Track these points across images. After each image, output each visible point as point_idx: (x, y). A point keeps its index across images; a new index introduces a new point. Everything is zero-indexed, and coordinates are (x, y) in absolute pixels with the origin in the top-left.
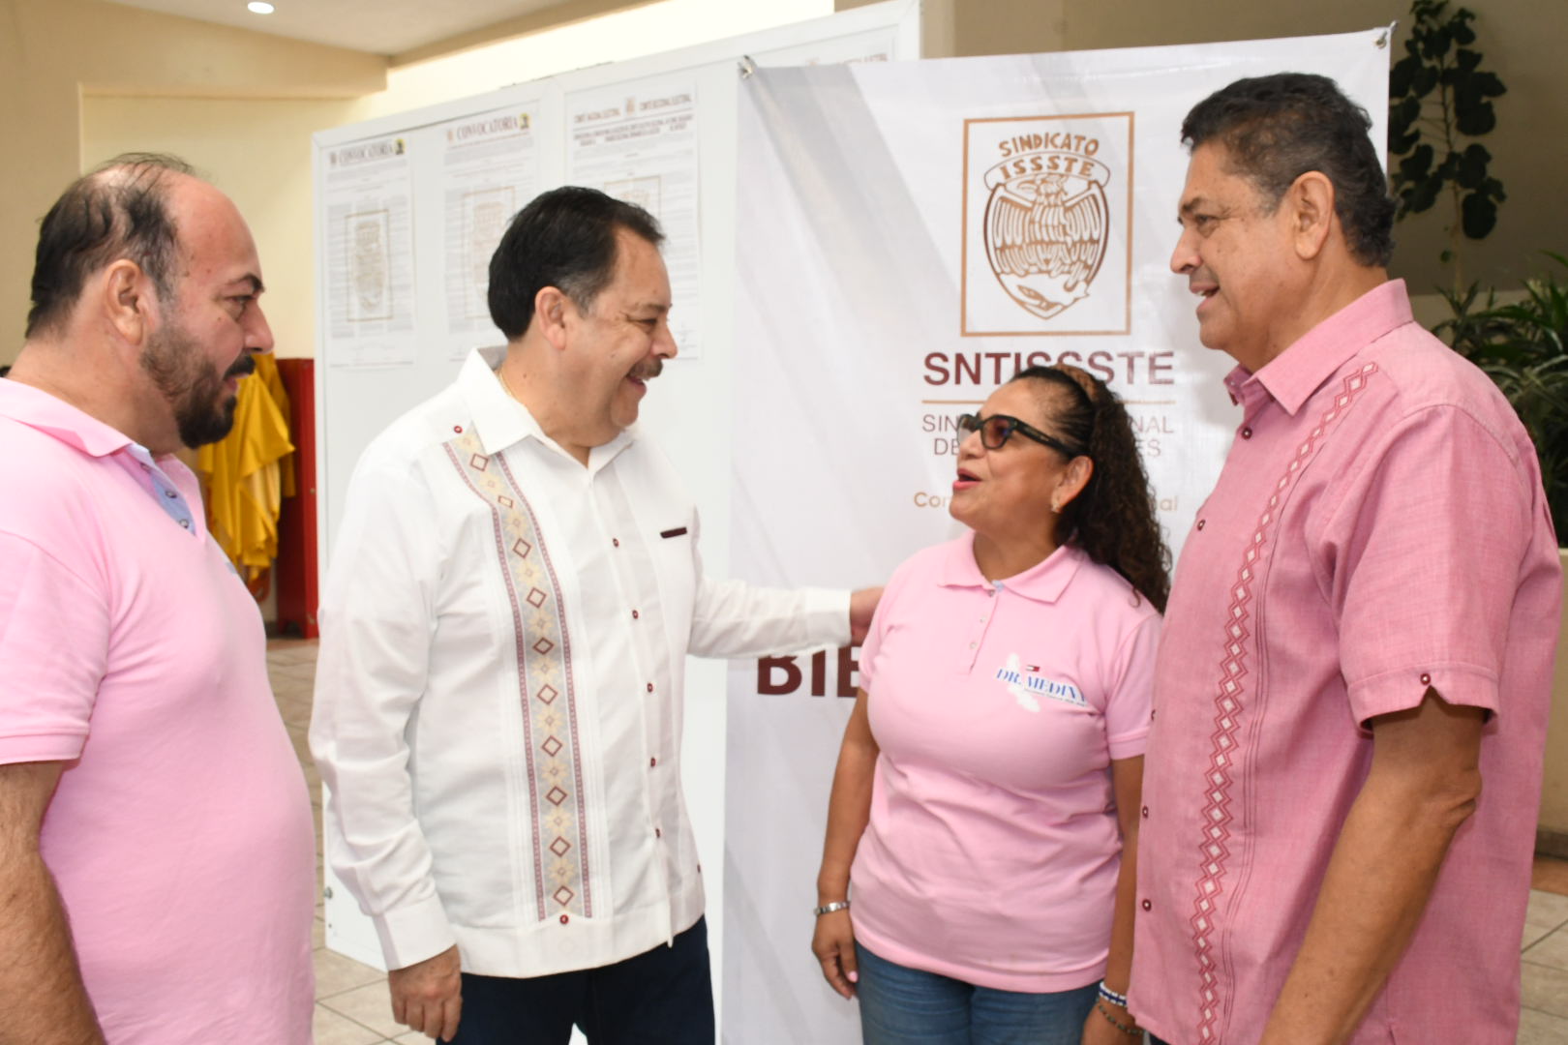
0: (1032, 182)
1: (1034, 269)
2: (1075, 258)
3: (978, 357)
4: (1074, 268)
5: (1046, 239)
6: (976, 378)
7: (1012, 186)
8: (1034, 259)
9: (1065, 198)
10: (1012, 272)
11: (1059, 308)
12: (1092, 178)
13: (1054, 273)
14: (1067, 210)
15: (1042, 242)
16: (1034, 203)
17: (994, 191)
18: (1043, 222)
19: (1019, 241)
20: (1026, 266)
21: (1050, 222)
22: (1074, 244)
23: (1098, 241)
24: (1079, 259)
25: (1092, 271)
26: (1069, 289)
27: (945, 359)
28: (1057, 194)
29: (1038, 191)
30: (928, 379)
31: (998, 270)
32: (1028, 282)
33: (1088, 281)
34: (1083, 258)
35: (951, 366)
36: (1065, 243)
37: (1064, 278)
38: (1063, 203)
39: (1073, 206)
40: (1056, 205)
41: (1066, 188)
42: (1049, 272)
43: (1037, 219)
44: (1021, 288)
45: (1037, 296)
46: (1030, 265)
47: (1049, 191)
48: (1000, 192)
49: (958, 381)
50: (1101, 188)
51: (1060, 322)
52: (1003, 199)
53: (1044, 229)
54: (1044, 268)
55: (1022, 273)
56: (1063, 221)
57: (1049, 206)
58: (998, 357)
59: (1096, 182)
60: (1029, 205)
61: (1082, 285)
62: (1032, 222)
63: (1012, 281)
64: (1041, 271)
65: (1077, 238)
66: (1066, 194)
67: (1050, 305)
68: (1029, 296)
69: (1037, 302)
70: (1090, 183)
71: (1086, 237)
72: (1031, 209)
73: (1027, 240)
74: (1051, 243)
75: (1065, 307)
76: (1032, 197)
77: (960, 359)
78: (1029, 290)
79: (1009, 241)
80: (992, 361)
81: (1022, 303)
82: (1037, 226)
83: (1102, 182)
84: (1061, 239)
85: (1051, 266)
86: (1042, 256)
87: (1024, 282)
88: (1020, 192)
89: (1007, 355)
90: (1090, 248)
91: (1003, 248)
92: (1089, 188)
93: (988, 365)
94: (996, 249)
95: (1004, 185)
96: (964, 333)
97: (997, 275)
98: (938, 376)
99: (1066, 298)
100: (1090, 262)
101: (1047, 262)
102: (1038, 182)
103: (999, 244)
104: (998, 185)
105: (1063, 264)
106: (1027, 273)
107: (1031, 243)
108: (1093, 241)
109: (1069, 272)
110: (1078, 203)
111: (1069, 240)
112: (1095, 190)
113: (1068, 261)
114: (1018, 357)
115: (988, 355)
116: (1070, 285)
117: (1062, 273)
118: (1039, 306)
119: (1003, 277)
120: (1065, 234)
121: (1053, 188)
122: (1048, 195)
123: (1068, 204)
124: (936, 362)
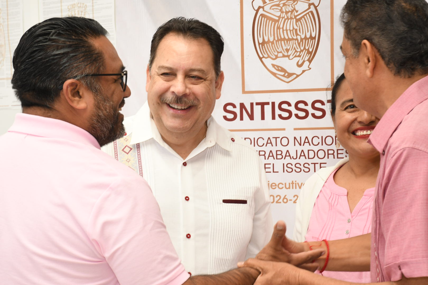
0: (278, 5)
1: (280, 55)
2: (302, 48)
3: (252, 104)
4: (302, 54)
5: (287, 38)
6: (251, 117)
7: (267, 8)
8: (280, 49)
9: (296, 14)
10: (269, 57)
11: (295, 76)
12: (311, 2)
13: (291, 57)
14: (297, 21)
15: (284, 39)
16: (279, 17)
17: (257, 11)
18: (285, 28)
19: (271, 39)
20: (276, 54)
21: (288, 28)
22: (302, 40)
23: (315, 38)
24: (305, 48)
25: (312, 55)
26: (300, 66)
27: (234, 106)
28: (292, 12)
29: (281, 11)
30: (225, 118)
31: (261, 56)
32: (279, 62)
33: (310, 61)
34: (307, 48)
35: (237, 110)
36: (297, 39)
37: (297, 59)
38: (295, 17)
39: (301, 18)
40: (291, 18)
41: (297, 9)
42: (288, 56)
43: (281, 26)
44: (273, 65)
45: (283, 70)
46: (278, 52)
47: (288, 10)
48: (261, 11)
49: (242, 119)
50: (316, 7)
51: (295, 84)
52: (262, 15)
53: (285, 32)
54: (286, 54)
55: (274, 57)
56: (295, 27)
57: (288, 18)
58: (263, 105)
59: (313, 4)
60: (277, 18)
61: (307, 63)
62: (279, 28)
63: (268, 62)
64: (284, 56)
65: (303, 36)
66: (297, 11)
67: (290, 75)
68: (278, 70)
69: (283, 73)
70: (310, 5)
71: (308, 36)
72: (278, 21)
73: (276, 39)
74: (289, 40)
75: (298, 76)
76: (278, 14)
77: (242, 106)
78: (278, 67)
79: (266, 40)
80: (259, 107)
81: (274, 74)
82: (281, 30)
83: (316, 5)
84: (295, 37)
85: (289, 53)
86: (285, 48)
87: (275, 62)
88: (271, 11)
89: (268, 103)
90: (311, 42)
91: (264, 43)
92: (309, 8)
93: (257, 109)
94: (259, 44)
95: (263, 7)
96: (244, 92)
97: (261, 59)
98: (231, 116)
99: (298, 71)
100: (311, 50)
101: (287, 50)
102: (281, 5)
103: (261, 41)
104: (260, 7)
105: (296, 51)
106: (277, 57)
107: (278, 40)
108: (312, 38)
109: (299, 56)
110: (303, 17)
111: (299, 38)
112: (312, 8)
113: (299, 50)
114: (273, 104)
115: (257, 104)
116: (300, 63)
117: (296, 56)
118: (284, 76)
119: (263, 59)
120: (297, 34)
121: (290, 9)
122: (287, 12)
123: (298, 17)
124: (230, 108)
